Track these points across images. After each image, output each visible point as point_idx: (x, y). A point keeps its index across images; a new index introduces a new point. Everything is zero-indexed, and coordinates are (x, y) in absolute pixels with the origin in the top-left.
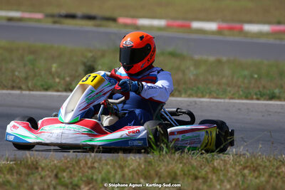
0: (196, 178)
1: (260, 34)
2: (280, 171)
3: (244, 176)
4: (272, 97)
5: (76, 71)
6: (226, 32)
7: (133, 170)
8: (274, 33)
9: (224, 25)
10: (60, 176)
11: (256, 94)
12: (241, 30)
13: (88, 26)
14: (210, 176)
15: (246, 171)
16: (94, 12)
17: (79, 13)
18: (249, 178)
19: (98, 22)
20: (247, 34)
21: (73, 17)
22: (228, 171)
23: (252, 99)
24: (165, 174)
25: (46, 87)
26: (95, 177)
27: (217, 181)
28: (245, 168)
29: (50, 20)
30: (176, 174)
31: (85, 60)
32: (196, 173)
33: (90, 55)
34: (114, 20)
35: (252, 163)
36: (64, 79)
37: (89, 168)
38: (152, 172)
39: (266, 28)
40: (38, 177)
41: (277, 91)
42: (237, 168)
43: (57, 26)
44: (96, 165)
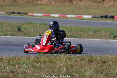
0: (52, 62)
1: (72, 18)
2: (77, 60)
3: (67, 61)
4: (75, 37)
5: (15, 30)
6: (61, 17)
7: (33, 60)
8: (76, 17)
9: (61, 15)
10: (10, 62)
11: (70, 36)
12: (66, 17)
13: (19, 16)
14: (56, 62)
15: (67, 60)
16: (20, 11)
17: (16, 12)
18: (68, 62)
19: (22, 15)
20: (68, 18)
21: (14, 13)
22: (62, 60)
23: (69, 38)
24: (42, 61)
25: (5, 35)
26: (20, 63)
27: (58, 63)
28: (67, 59)
29: (7, 14)
30: (46, 61)
31: (18, 26)
32: (52, 61)
33: (19, 25)
34: (27, 14)
35: (69, 58)
36: (11, 32)
37: (19, 60)
38: (38, 61)
39: (73, 16)
40: (3, 63)
41: (77, 35)
42: (64, 59)
43: (9, 16)
44: (21, 59)
